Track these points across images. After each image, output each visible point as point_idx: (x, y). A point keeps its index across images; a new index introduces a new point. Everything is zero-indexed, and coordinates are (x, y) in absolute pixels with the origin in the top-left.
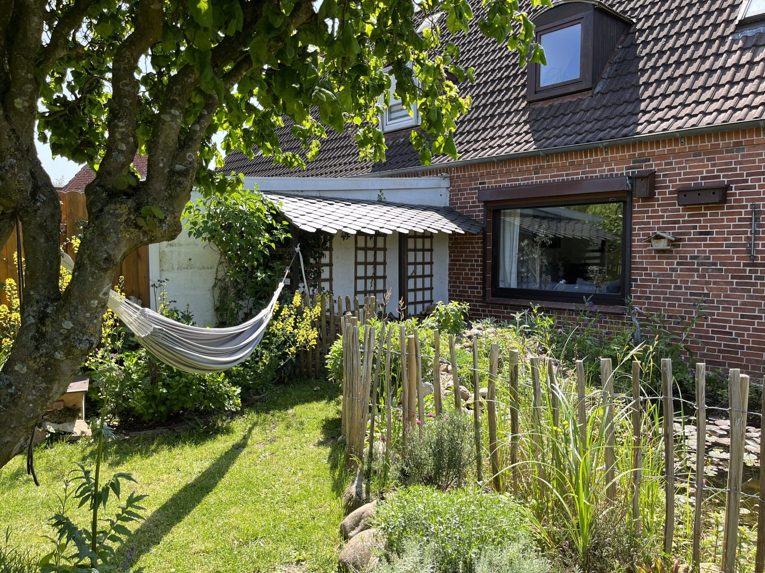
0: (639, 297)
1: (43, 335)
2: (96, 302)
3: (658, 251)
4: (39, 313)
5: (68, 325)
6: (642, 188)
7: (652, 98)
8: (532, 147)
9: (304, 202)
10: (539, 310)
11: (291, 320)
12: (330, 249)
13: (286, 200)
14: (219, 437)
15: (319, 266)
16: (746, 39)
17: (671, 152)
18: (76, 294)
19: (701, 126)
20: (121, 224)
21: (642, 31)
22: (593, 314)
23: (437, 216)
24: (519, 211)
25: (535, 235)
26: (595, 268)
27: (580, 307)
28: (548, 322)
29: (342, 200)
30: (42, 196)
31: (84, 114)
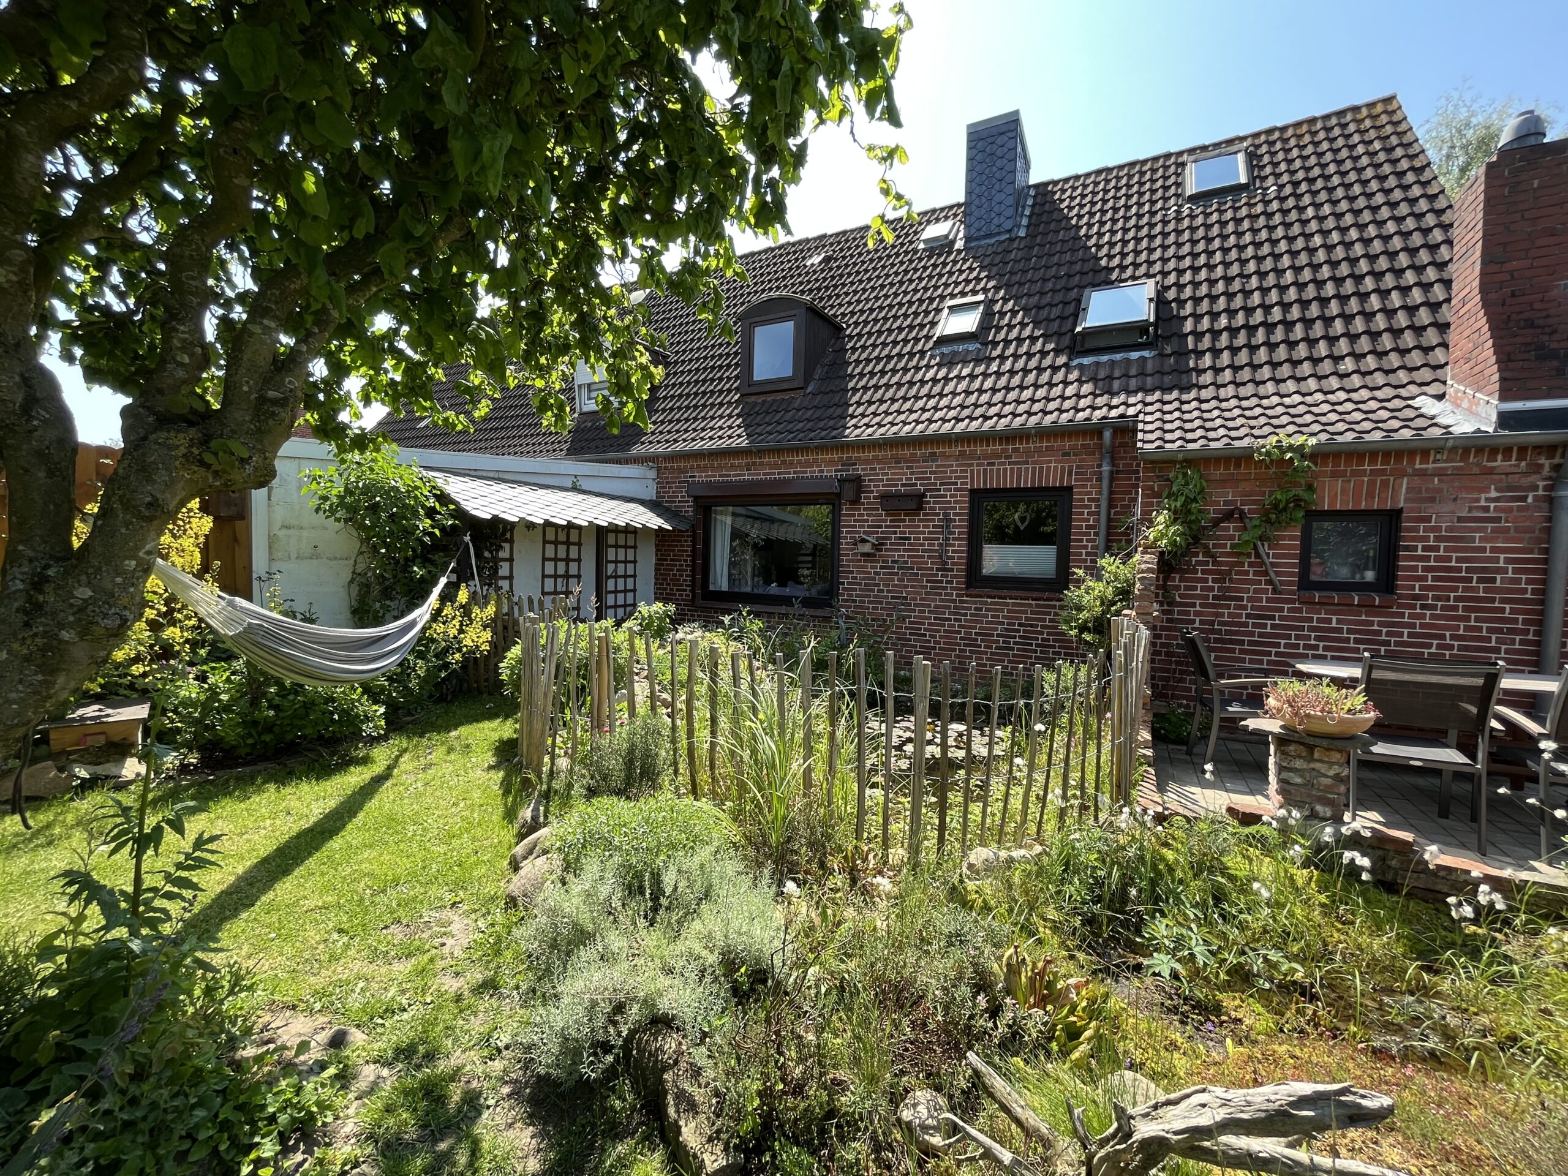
0: (846, 601)
1: (39, 607)
2: (134, 563)
3: (863, 555)
4: (33, 575)
5: (84, 593)
6: (849, 492)
7: (859, 404)
8: (743, 442)
9: (478, 483)
10: (749, 613)
11: (456, 622)
12: (511, 541)
13: (452, 479)
14: (352, 769)
15: (496, 561)
16: (943, 355)
17: (875, 458)
18: (99, 549)
19: (902, 434)
20: (176, 458)
21: (851, 337)
22: (801, 617)
23: (641, 509)
24: (731, 509)
25: (747, 535)
26: (806, 572)
27: (790, 610)
28: (758, 624)
29: (526, 484)
30: (43, 413)
31: (141, 331)
